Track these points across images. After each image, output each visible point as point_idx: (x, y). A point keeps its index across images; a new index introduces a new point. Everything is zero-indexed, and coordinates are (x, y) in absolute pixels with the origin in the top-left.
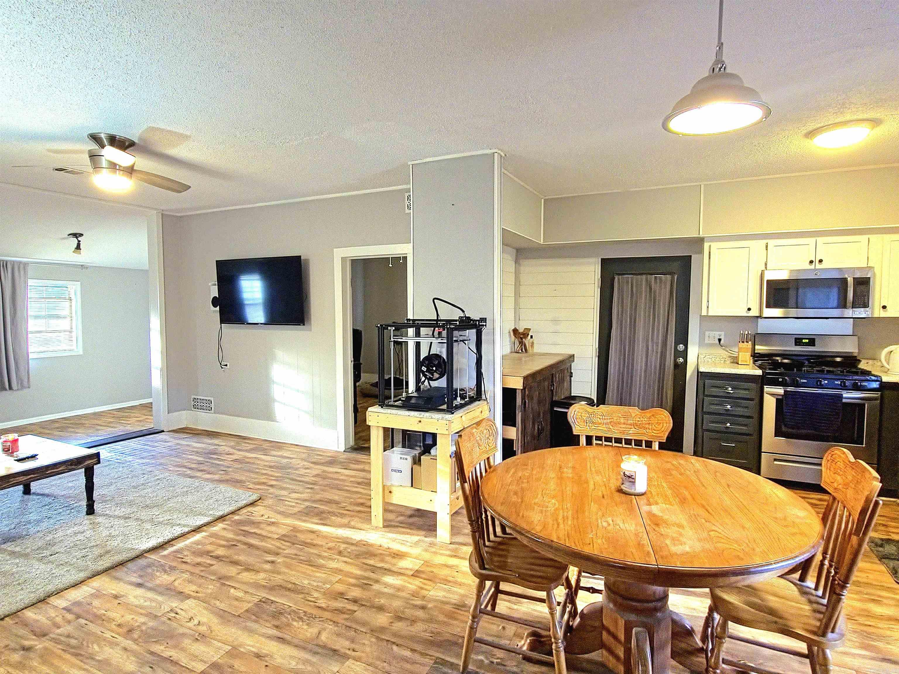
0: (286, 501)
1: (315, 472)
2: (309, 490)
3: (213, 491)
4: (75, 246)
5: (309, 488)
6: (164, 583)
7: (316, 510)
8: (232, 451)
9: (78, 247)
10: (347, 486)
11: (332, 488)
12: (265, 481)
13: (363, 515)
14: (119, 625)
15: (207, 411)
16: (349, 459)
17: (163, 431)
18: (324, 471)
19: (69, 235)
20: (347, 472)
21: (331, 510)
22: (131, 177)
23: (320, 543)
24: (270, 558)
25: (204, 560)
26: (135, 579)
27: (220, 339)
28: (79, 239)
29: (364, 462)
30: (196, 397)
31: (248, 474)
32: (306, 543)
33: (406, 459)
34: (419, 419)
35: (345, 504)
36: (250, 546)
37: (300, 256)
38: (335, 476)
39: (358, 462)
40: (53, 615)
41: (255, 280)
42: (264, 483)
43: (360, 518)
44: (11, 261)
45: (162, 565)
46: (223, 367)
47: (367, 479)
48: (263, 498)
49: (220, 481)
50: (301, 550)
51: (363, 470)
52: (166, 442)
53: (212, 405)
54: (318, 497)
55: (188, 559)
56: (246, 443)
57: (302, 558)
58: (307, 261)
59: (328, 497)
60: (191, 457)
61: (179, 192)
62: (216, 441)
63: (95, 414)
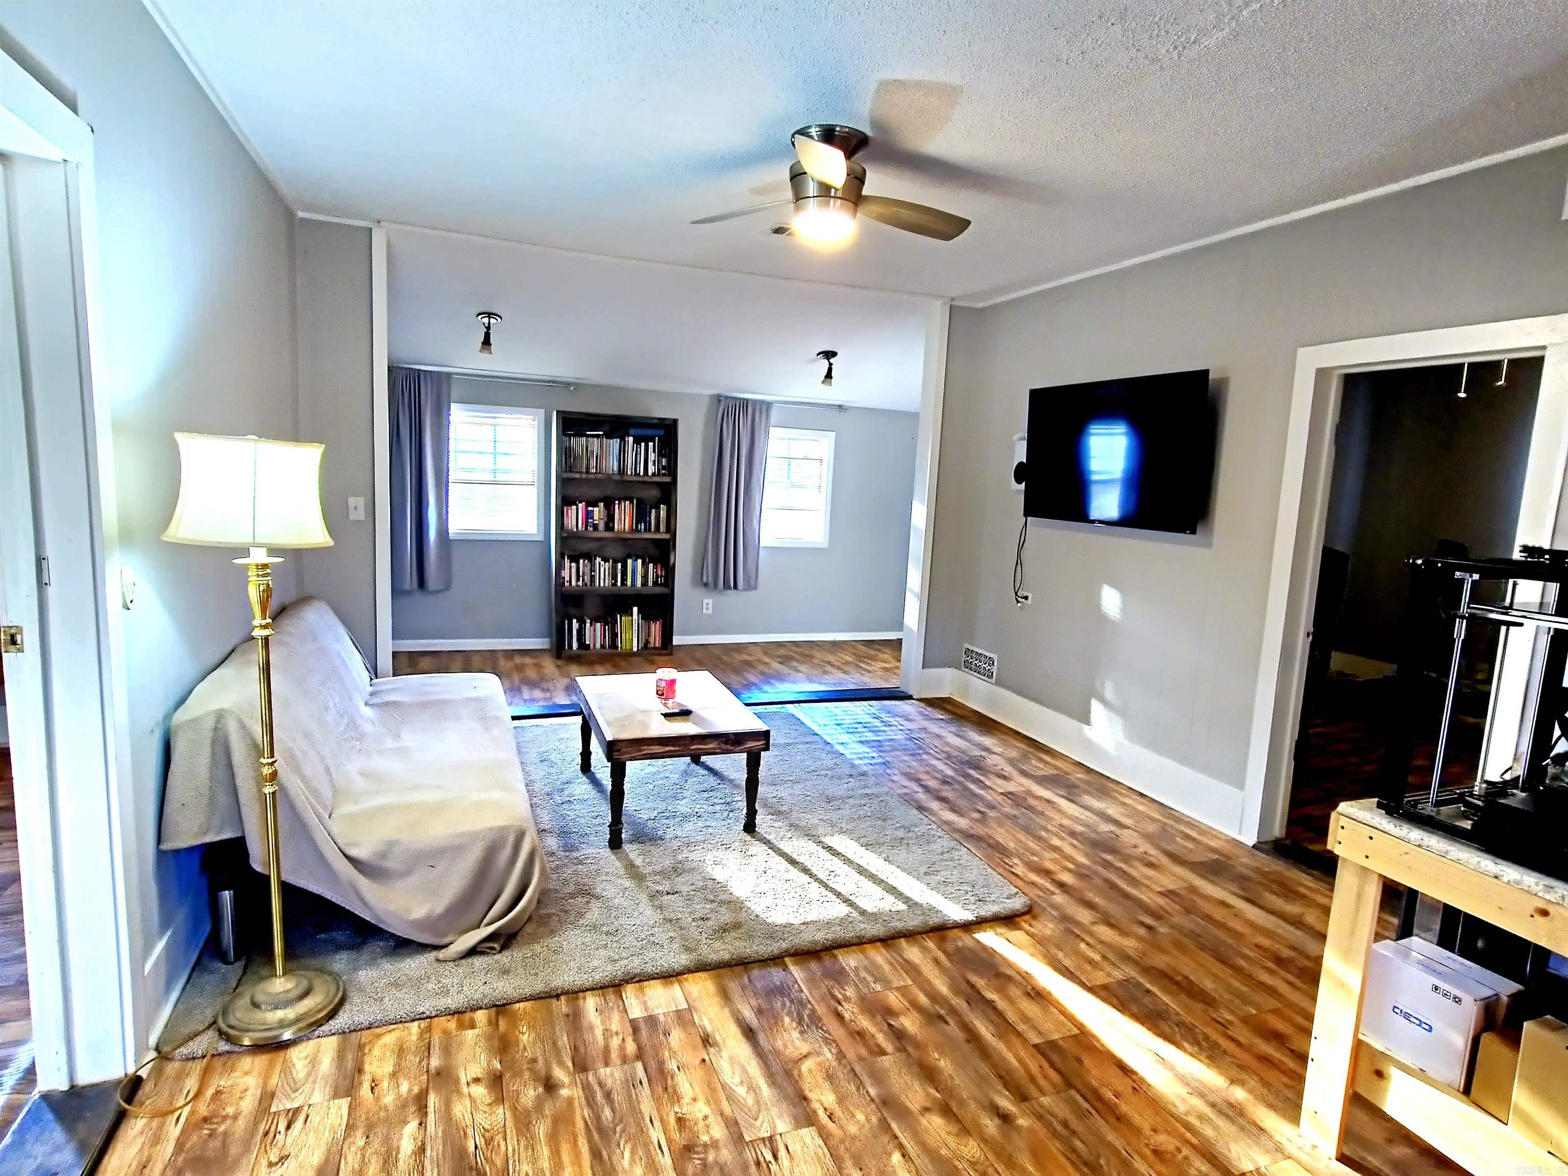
0: (1083, 940)
1: (1171, 884)
2: (1142, 931)
3: (946, 856)
4: (825, 372)
5: (1142, 924)
6: (787, 1052)
7: (1147, 1000)
8: (1008, 769)
9: (829, 376)
10: (1245, 957)
11: (1203, 948)
12: (1050, 865)
13: (1274, 1076)
14: (680, 1120)
15: (983, 677)
16: (1264, 874)
17: (910, 697)
18: (1193, 890)
19: (818, 354)
20: (1252, 912)
21: (1188, 1019)
22: (855, 212)
23: (1137, 1119)
24: (1006, 1103)
25: (872, 1030)
26: (749, 1014)
27: (1021, 547)
28: (832, 361)
29: (1304, 897)
30: (971, 648)
31: (1022, 836)
32: (1100, 1099)
33: (1457, 1000)
34: (1542, 905)
35: (1229, 1017)
36: (973, 1037)
37: (1206, 372)
38: (1218, 914)
39: (1289, 892)
40: (614, 1028)
41: (1117, 434)
42: (1047, 873)
43: (1266, 1084)
44: (752, 400)
45: (802, 1004)
46: (1020, 599)
47: (1308, 957)
48: (1035, 910)
49: (969, 836)
50: (1083, 1115)
51: (1297, 922)
52: (908, 720)
53: (995, 670)
54: (1159, 961)
55: (849, 1011)
56: (1041, 760)
57: (1079, 1145)
58: (1223, 383)
59: (1186, 971)
60: (934, 762)
61: (948, 237)
62: (987, 741)
63: (834, 644)
